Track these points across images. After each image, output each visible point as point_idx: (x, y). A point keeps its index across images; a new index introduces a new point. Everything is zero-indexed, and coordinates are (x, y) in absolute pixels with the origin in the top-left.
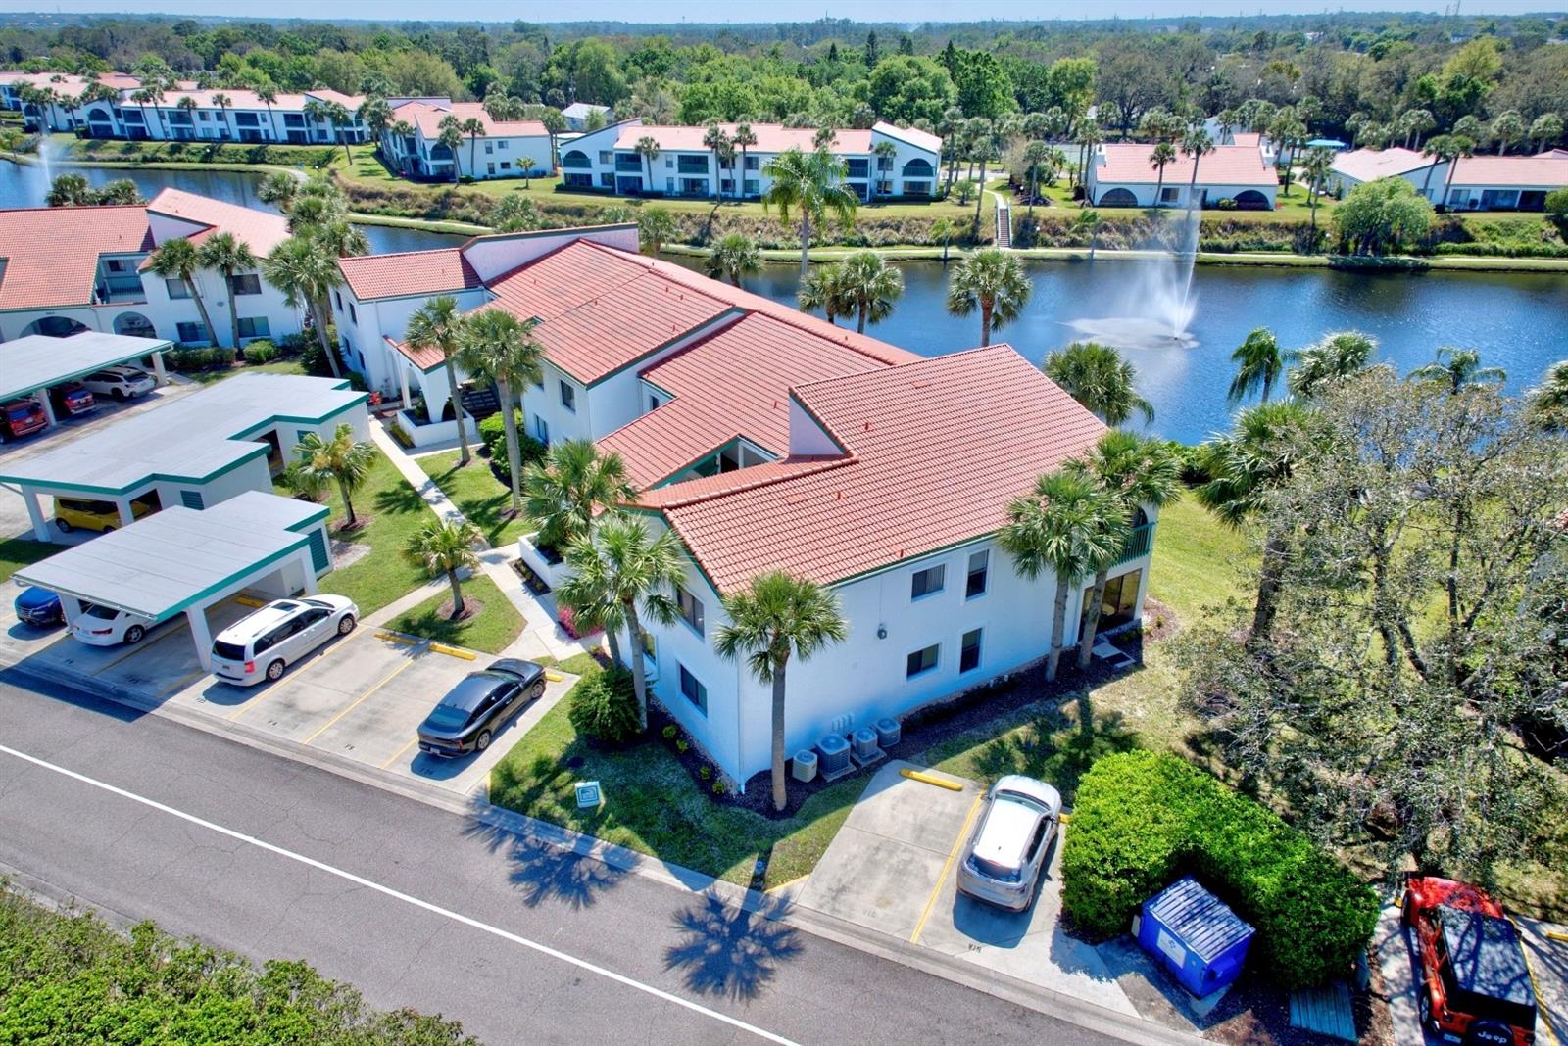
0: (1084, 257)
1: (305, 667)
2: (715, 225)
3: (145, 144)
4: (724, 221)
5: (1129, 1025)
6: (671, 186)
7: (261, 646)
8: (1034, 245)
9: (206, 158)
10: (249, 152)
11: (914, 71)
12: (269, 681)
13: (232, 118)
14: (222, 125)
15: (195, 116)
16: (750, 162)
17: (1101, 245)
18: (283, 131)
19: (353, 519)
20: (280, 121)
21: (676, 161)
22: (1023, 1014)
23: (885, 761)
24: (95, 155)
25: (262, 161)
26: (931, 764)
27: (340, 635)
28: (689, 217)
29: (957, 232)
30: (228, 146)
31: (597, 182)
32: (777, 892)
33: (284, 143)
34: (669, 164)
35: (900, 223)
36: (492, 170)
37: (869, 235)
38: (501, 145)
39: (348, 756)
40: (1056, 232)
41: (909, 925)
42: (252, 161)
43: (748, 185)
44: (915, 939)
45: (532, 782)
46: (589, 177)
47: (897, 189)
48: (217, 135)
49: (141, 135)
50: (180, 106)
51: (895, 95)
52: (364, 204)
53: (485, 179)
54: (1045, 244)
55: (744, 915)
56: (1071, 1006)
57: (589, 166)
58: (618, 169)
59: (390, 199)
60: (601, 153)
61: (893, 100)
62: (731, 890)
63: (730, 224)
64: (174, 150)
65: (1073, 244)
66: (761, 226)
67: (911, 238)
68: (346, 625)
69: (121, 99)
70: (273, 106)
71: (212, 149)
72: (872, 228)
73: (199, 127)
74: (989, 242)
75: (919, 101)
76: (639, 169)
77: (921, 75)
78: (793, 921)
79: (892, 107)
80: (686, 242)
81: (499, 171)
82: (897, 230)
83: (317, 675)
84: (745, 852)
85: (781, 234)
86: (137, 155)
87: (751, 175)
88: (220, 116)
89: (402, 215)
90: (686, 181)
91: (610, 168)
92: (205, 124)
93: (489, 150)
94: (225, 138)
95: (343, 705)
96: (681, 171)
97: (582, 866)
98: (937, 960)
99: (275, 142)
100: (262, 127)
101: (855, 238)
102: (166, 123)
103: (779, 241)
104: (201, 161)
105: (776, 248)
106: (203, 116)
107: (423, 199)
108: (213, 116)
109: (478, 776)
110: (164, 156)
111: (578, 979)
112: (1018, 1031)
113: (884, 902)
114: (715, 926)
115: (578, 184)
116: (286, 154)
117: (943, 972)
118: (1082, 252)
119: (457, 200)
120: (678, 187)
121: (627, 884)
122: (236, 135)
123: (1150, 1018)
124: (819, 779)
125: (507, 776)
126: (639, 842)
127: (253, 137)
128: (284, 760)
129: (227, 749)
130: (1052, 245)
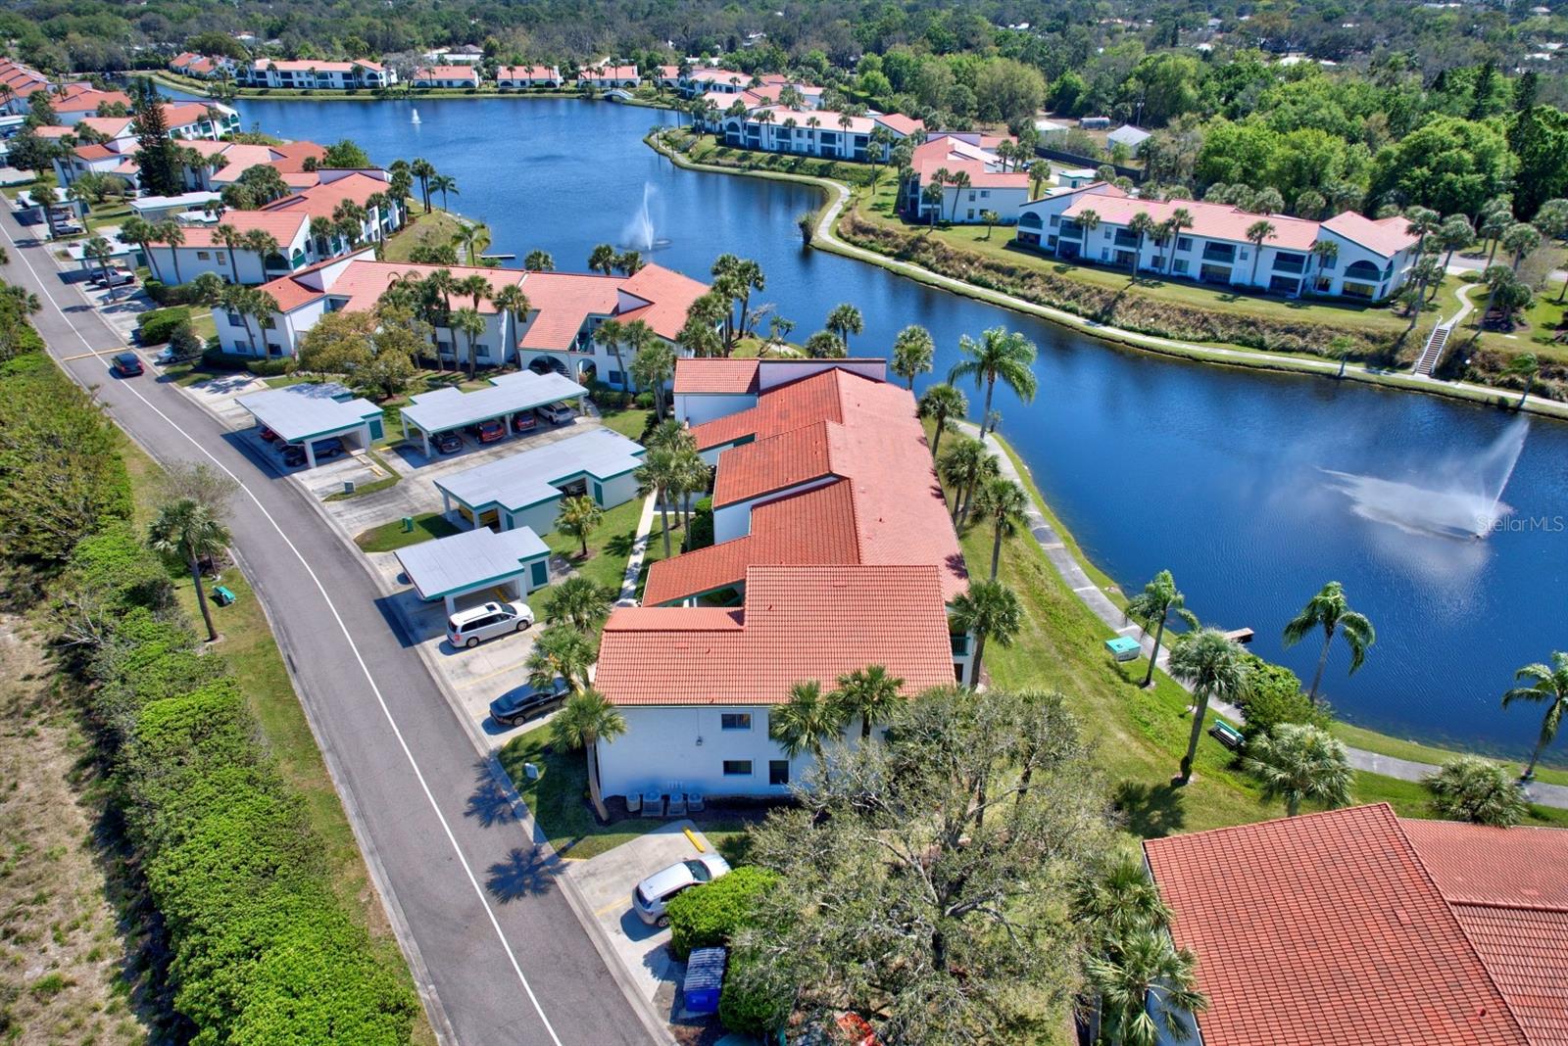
0: (1511, 404)
1: (490, 644)
2: (1120, 305)
3: (756, 154)
4: (1128, 302)
5: (642, 1003)
6: (1105, 255)
7: (467, 627)
8: (1458, 379)
9: (791, 170)
10: (821, 167)
11: (1459, 140)
12: (468, 647)
13: (818, 137)
14: (810, 141)
15: (793, 133)
16: (1184, 243)
17: (1543, 392)
18: (851, 150)
19: (585, 552)
20: (851, 141)
21: (1114, 234)
22: (603, 971)
23: (683, 818)
24: (720, 160)
25: (828, 176)
26: (703, 830)
27: (518, 630)
28: (1100, 292)
29: (1371, 348)
30: (809, 160)
31: (1044, 242)
32: (565, 860)
33: (850, 160)
34: (1108, 236)
35: (1309, 330)
36: (971, 216)
37: (1268, 338)
38: (984, 194)
39: (465, 704)
40: (1493, 368)
41: (602, 907)
42: (821, 176)
43: (1179, 265)
44: (597, 915)
45: (522, 753)
46: (1038, 237)
47: (1336, 289)
48: (805, 149)
49: (755, 146)
50: (785, 125)
51: (1421, 167)
52: (860, 238)
53: (962, 223)
54: (1475, 380)
55: (543, 864)
56: (628, 981)
57: (1040, 228)
58: (1062, 233)
59: (877, 236)
60: (1053, 216)
61: (1417, 172)
62: (548, 849)
63: (1132, 306)
64: (773, 160)
65: (1512, 385)
66: (1160, 312)
67: (1315, 347)
68: (522, 626)
69: (749, 116)
70: (848, 129)
71: (796, 161)
72: (1275, 331)
73: (795, 142)
74: (1406, 366)
75: (1450, 176)
76: (1080, 237)
77: (1465, 146)
78: (559, 879)
79: (1411, 179)
80: (1086, 316)
81: (977, 217)
82: (1303, 336)
83: (491, 651)
84: (570, 834)
85: (1178, 323)
86: (746, 163)
87: (1181, 255)
88: (811, 135)
89: (881, 252)
90: (1120, 252)
91: (1056, 231)
92: (800, 140)
93: (972, 198)
94: (811, 153)
95: (487, 674)
96: (1117, 242)
97: (502, 807)
98: (597, 928)
99: (843, 159)
100: (838, 145)
101: (1252, 339)
102: (773, 138)
103: (1171, 330)
104: (788, 172)
105: (1166, 336)
106: (799, 133)
107: (901, 240)
108: (805, 134)
109: (504, 739)
110: (763, 165)
111: (452, 858)
112: (591, 976)
113: (604, 890)
114: (524, 863)
115: (1026, 244)
116: (846, 171)
117: (593, 936)
118: (1512, 396)
119: (924, 245)
120: (1111, 257)
121: (511, 825)
122: (818, 151)
123: (654, 1005)
124: (638, 812)
125: (515, 745)
126: (534, 808)
127: (828, 154)
128: (441, 695)
129: (425, 678)
130: (1481, 381)
